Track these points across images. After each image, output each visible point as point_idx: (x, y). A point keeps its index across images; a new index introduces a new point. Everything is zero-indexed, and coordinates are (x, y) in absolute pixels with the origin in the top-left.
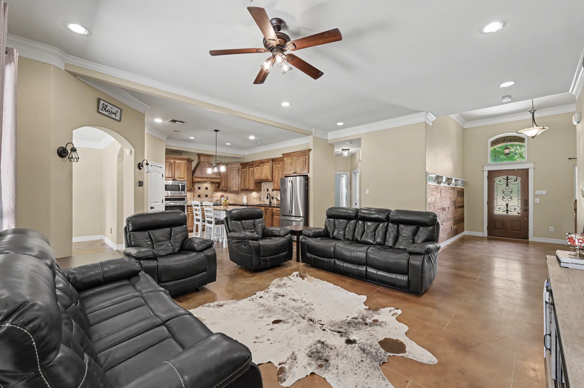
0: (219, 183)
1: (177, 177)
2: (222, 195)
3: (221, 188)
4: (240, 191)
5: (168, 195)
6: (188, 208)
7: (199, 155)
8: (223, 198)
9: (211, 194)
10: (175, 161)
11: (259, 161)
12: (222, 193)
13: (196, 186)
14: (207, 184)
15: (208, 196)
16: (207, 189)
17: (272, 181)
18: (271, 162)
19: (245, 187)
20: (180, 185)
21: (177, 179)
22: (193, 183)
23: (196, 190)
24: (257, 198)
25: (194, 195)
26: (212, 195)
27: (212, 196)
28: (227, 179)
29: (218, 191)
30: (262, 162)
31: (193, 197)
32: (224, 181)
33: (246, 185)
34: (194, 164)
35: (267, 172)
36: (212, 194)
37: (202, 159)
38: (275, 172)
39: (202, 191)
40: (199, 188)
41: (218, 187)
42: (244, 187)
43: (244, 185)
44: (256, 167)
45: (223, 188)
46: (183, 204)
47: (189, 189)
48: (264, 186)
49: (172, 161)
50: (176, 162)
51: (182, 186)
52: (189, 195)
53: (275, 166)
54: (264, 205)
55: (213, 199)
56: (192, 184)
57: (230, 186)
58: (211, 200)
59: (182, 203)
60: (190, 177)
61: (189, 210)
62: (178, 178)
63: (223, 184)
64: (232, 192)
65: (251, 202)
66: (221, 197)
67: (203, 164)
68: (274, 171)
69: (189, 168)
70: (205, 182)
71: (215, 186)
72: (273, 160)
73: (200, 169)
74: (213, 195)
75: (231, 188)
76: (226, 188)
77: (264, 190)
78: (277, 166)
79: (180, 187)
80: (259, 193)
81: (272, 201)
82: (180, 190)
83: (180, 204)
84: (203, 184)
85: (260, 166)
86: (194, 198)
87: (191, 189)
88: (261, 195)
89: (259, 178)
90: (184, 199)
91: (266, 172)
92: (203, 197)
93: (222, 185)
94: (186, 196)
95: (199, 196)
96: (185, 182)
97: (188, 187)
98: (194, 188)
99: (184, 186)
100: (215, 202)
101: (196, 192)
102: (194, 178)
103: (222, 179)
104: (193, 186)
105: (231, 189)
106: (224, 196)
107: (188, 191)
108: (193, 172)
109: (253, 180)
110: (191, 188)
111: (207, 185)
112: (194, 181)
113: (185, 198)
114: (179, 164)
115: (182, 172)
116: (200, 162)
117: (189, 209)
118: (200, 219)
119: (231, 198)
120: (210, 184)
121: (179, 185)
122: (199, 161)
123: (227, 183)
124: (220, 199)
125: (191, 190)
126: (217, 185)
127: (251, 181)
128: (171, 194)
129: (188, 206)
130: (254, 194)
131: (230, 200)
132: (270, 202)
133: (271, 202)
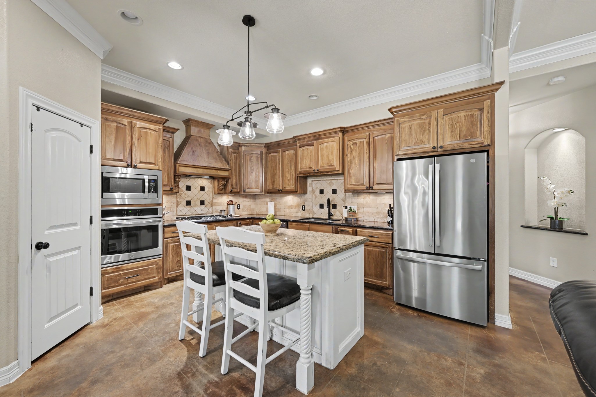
0: (227, 180)
1: (139, 161)
2: (230, 201)
3: (230, 188)
4: (263, 193)
5: (124, 201)
6: (167, 229)
7: (188, 122)
8: (231, 207)
9: (211, 199)
10: (134, 122)
11: (309, 135)
12: (230, 197)
13: (183, 183)
14: (202, 180)
15: (206, 203)
16: (204, 191)
17: (342, 174)
18: (340, 134)
19: (275, 187)
20: (147, 181)
21: (139, 165)
22: (177, 176)
23: (183, 191)
24: (296, 206)
25: (177, 200)
26: (212, 201)
27: (212, 204)
28: (240, 171)
29: (224, 194)
30: (317, 136)
31: (175, 205)
32: (235, 175)
33: (276, 183)
34: (178, 138)
35: (332, 154)
36: (213, 199)
37: (194, 131)
38: (349, 155)
39: (195, 194)
40: (188, 188)
41: (225, 186)
42: (273, 185)
43: (273, 183)
44: (302, 149)
45: (233, 188)
46: (154, 222)
47: (168, 188)
48: (312, 184)
49: (126, 121)
50: (135, 125)
51: (150, 181)
52: (167, 201)
53: (350, 143)
54: (315, 219)
55: (214, 207)
56: (175, 178)
57: (246, 185)
58: (211, 210)
59: (151, 220)
60: (170, 163)
61: (167, 235)
62: (141, 162)
63: (233, 181)
64: (247, 195)
65: (283, 214)
66: (228, 204)
67: (197, 140)
68: (347, 152)
69: (167, 145)
70: (200, 176)
71: (218, 184)
72: (344, 131)
73: (190, 149)
74: (215, 201)
75: (248, 188)
76: (238, 187)
77: (313, 192)
78: (357, 141)
79: (147, 184)
80: (300, 197)
81: (333, 211)
82: (147, 190)
83: (149, 222)
84: (196, 180)
85: (312, 145)
86: (177, 206)
87: (171, 189)
88: (305, 200)
89: (310, 168)
90: (155, 212)
91: (328, 157)
92: (195, 205)
93: (231, 182)
94: (159, 205)
95: (188, 203)
96: (159, 174)
97: (164, 185)
98: (178, 187)
99: (156, 181)
100: (218, 214)
101: (183, 195)
102: (177, 165)
103: (231, 171)
104: (176, 183)
105: (247, 190)
106: (234, 203)
107: (165, 192)
108: (177, 155)
109: (293, 173)
110: (172, 186)
111: (205, 182)
112: (177, 172)
113: (157, 209)
114: (141, 130)
115: (151, 150)
116: (191, 135)
117: (168, 232)
118: (204, 277)
119: (245, 206)
120: (210, 181)
121: (143, 180)
122: (188, 135)
123: (240, 179)
124: (227, 208)
125: (173, 191)
126: (222, 182)
127: (288, 176)
128: (128, 202)
129: (165, 226)
130: (290, 200)
131: (243, 210)
132: (330, 214)
133: (332, 215)
